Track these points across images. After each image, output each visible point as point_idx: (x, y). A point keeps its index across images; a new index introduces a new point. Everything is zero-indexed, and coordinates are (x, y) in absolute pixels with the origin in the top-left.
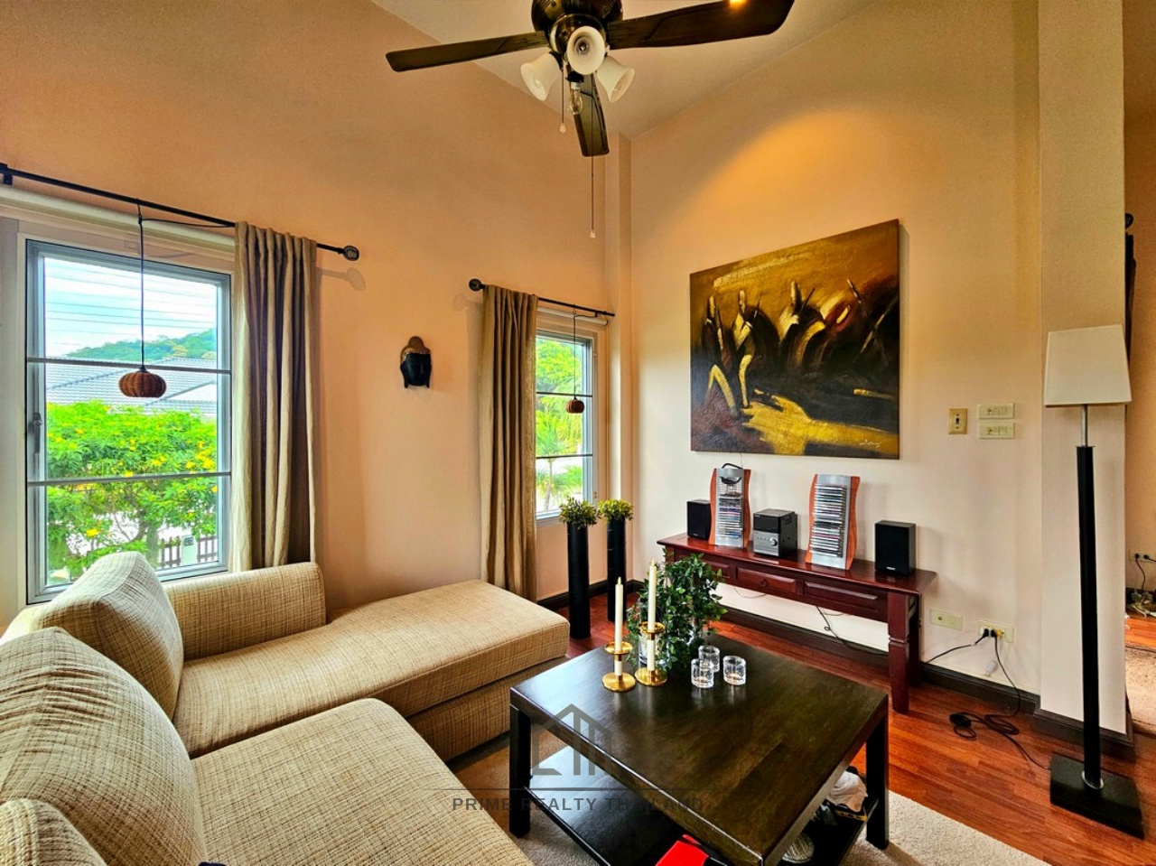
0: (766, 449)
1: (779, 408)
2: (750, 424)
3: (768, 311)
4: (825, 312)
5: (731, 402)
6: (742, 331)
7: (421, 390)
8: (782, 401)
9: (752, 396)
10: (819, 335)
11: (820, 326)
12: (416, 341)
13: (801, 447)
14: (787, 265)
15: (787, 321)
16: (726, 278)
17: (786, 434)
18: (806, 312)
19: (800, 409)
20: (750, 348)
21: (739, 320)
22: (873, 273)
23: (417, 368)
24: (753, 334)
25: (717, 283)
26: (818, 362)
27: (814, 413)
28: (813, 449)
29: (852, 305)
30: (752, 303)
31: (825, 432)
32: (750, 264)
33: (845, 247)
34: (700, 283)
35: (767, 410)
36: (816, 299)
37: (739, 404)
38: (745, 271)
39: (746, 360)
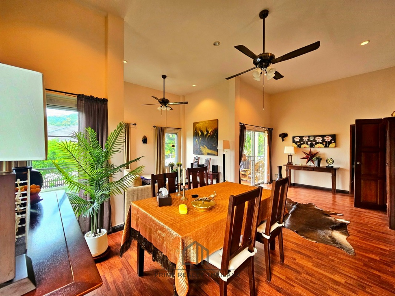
0: (202, 154)
1: (204, 147)
2: (201, 150)
3: (203, 131)
4: (210, 132)
5: (198, 146)
6: (200, 134)
7: (146, 144)
8: (205, 146)
9: (201, 145)
10: (209, 136)
11: (209, 134)
12: (145, 136)
13: (207, 154)
14: (205, 124)
15: (205, 133)
16: (198, 124)
17: (205, 151)
18: (208, 132)
19: (207, 147)
20: (201, 137)
21: (200, 132)
22: (215, 127)
23: (145, 141)
24: (201, 135)
25: (197, 125)
26: (209, 140)
27: (209, 148)
28: (209, 154)
29: (213, 131)
30: (201, 129)
31: (210, 151)
32: (201, 123)
33: (212, 122)
34: (195, 124)
35: (203, 147)
36: (209, 130)
37: (200, 146)
38: (200, 124)
39: (200, 139)
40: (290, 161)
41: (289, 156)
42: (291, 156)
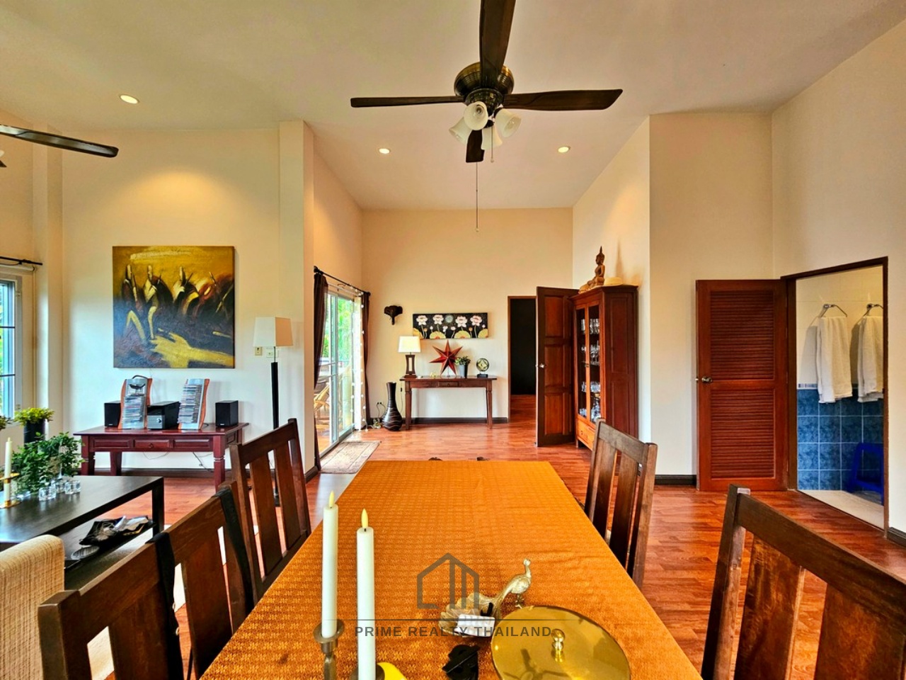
0: (165, 365)
1: (173, 340)
2: (155, 350)
3: (166, 282)
4: (199, 287)
5: (143, 336)
6: (150, 291)
8: (175, 336)
9: (157, 332)
10: (196, 300)
11: (195, 295)
13: (186, 364)
14: (177, 256)
15: (177, 290)
16: (139, 255)
17: (177, 356)
18: (189, 287)
19: (185, 341)
20: (156, 302)
21: (148, 284)
22: (223, 271)
24: (158, 294)
25: (133, 257)
26: (195, 314)
27: (193, 344)
28: (193, 364)
29: (212, 286)
30: (157, 274)
31: (199, 355)
32: (155, 250)
33: (208, 254)
34: (120, 254)
35: (166, 342)
36: (194, 280)
37: (148, 337)
38: (152, 254)
39: (153, 309)
40: (410, 370)
41: (408, 357)
42: (413, 357)
